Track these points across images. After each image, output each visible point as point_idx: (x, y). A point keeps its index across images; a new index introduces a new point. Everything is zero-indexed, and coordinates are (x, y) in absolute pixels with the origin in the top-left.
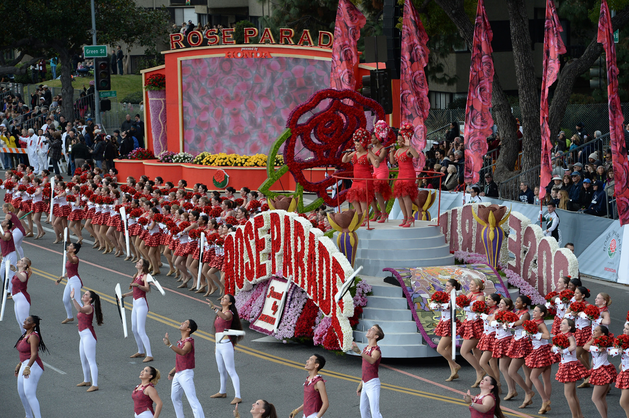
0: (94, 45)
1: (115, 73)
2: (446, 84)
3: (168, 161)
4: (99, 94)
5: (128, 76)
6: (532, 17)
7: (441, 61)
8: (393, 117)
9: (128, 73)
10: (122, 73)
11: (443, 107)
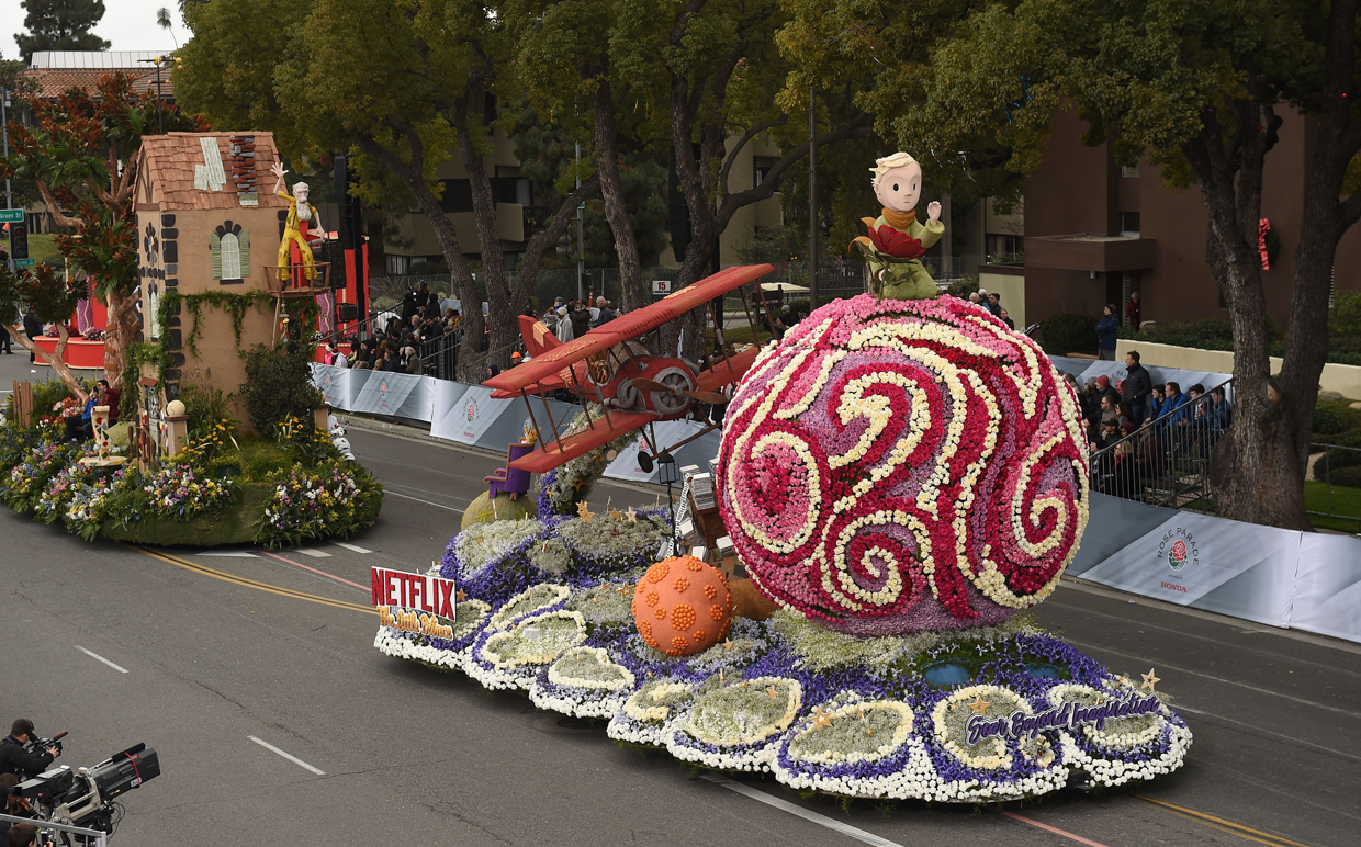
0: (9, 209)
1: (32, 232)
2: (402, 248)
3: (94, 339)
4: (15, 262)
5: (46, 236)
6: (493, 176)
7: (397, 222)
8: (347, 291)
9: (46, 233)
10: (39, 231)
11: (400, 272)
